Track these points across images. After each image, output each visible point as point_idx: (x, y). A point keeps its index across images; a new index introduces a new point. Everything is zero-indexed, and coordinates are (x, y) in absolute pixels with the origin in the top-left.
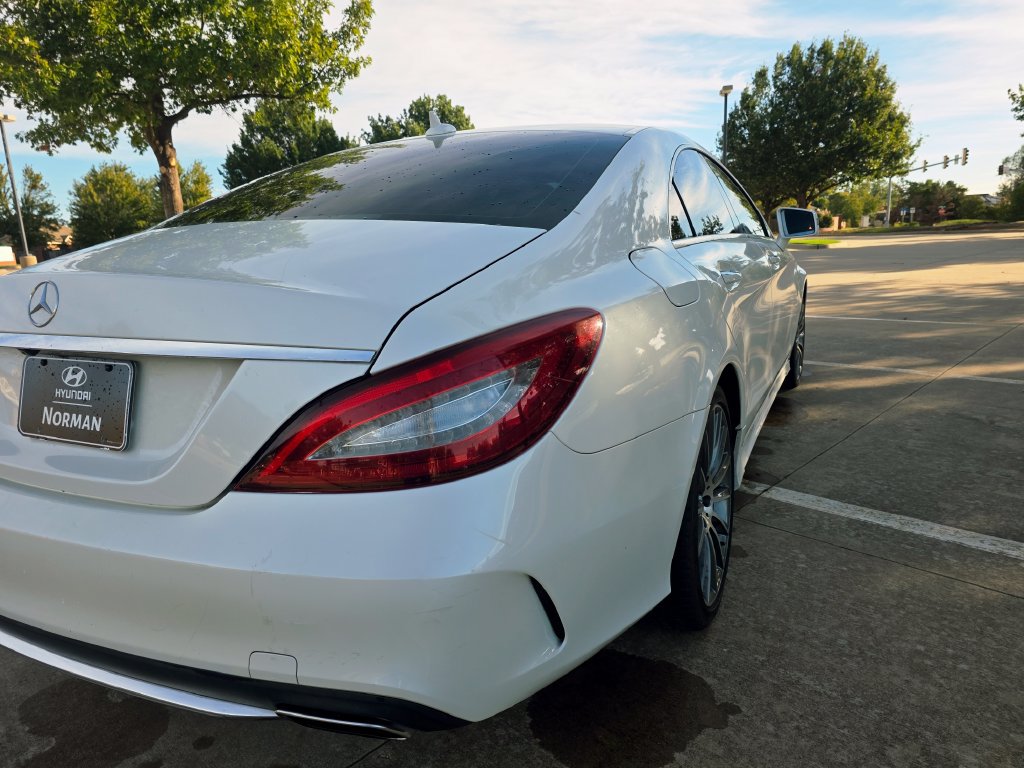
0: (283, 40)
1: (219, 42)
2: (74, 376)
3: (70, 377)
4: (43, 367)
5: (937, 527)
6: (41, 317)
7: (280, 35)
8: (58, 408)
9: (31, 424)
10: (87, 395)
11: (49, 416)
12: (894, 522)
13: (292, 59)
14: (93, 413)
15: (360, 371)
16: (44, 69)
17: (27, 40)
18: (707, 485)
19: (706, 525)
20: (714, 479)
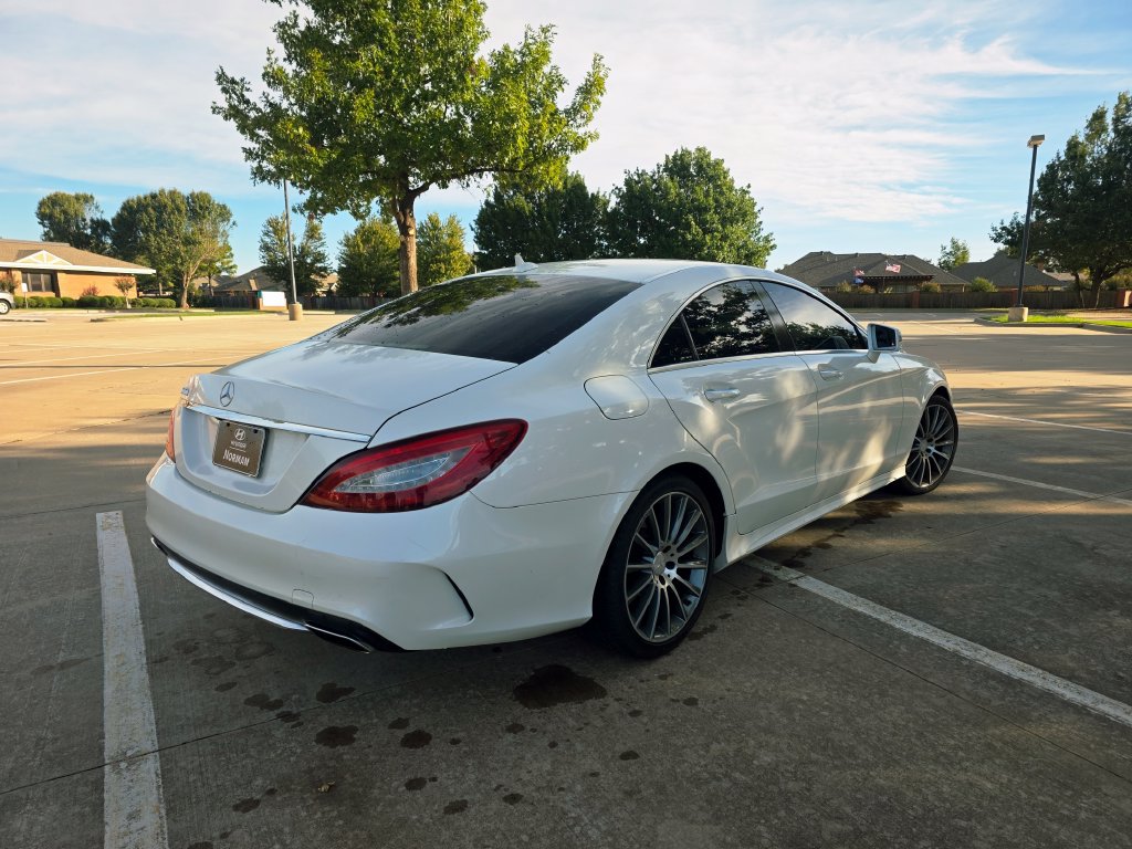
0: (513, 122)
1: (458, 123)
2: (240, 434)
3: (238, 434)
4: (227, 428)
5: (920, 624)
6: (226, 401)
7: (510, 118)
8: (233, 451)
9: (218, 459)
10: (244, 445)
11: (227, 455)
13: (520, 139)
14: (246, 455)
15: (362, 446)
16: (312, 154)
17: (301, 130)
18: (670, 552)
19: (663, 583)
20: (679, 550)
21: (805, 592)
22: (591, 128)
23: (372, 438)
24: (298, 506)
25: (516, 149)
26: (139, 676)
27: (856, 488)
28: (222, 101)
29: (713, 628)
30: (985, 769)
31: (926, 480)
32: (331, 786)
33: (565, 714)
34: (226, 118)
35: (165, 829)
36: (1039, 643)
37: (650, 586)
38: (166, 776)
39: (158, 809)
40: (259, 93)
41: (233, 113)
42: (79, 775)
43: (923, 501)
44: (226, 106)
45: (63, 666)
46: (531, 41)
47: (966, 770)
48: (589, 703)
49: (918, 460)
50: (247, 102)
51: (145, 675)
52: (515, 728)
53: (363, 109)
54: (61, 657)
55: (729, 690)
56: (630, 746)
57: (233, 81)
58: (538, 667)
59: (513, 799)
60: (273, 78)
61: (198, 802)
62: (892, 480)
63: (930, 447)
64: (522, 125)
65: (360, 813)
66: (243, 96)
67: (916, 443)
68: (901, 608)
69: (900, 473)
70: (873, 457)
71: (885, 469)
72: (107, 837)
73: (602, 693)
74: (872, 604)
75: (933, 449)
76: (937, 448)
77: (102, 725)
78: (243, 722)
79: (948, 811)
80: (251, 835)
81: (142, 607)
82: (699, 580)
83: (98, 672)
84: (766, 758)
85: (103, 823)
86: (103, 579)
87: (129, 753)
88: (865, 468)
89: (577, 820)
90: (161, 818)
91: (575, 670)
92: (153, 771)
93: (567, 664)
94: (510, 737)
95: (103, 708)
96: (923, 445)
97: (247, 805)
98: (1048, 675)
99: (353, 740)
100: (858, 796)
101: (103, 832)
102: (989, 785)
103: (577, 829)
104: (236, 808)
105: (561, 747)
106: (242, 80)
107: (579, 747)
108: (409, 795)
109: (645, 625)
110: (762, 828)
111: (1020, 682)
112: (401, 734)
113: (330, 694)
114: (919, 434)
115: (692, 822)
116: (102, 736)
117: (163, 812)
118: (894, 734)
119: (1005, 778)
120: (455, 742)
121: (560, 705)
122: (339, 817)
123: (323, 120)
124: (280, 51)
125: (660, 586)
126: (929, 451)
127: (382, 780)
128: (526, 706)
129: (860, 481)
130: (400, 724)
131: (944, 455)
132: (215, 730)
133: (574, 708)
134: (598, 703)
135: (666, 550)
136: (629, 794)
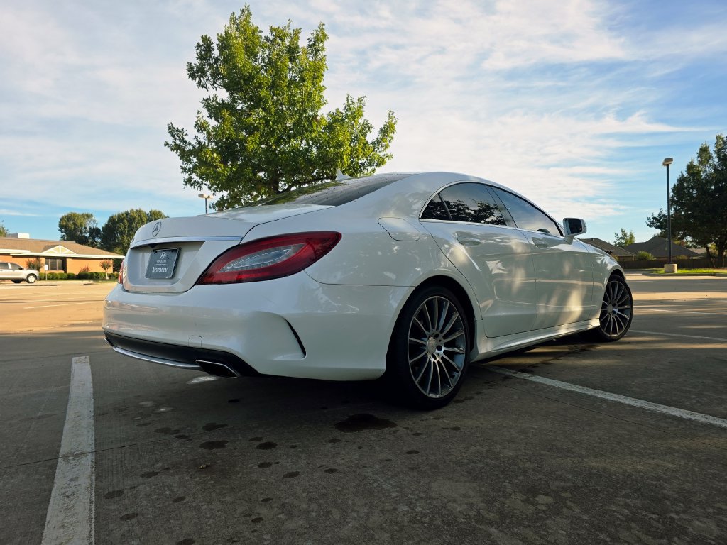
0: (341, 147)
1: (308, 150)
3: (162, 256)
6: (155, 233)
7: (340, 145)
8: (158, 267)
9: (149, 274)
10: (165, 261)
12: (590, 392)
13: (345, 157)
14: (166, 267)
15: (237, 243)
16: (221, 168)
17: (215, 155)
18: (438, 339)
19: (435, 359)
20: (445, 337)
21: (534, 383)
22: (388, 152)
23: (243, 238)
24: (195, 286)
25: (343, 164)
26: (87, 420)
27: (564, 326)
28: (170, 140)
29: (471, 398)
30: (667, 458)
31: (615, 332)
32: (207, 466)
33: (370, 435)
34: (172, 149)
35: (94, 486)
36: (700, 403)
37: (425, 358)
38: (97, 463)
39: (90, 477)
40: (193, 136)
41: (176, 148)
42: (41, 463)
43: (613, 344)
44: (173, 144)
45: (39, 418)
46: (350, 103)
47: (653, 458)
48: (386, 430)
49: (608, 316)
50: (185, 142)
51: (92, 421)
52: (334, 441)
53: (253, 143)
54: (39, 414)
55: (482, 424)
56: (413, 448)
57: (178, 130)
58: (351, 414)
59: (332, 471)
60: (201, 127)
61: (117, 473)
62: (590, 327)
63: (615, 310)
64: (346, 149)
65: (226, 478)
66: (183, 138)
67: (604, 306)
68: (603, 389)
69: (595, 323)
70: (575, 306)
71: (585, 317)
72: (54, 489)
73: (395, 425)
74: (581, 387)
75: (616, 310)
76: (619, 310)
77: (60, 442)
78: (153, 439)
79: (642, 477)
80: (151, 488)
81: (94, 393)
82: (459, 362)
83: (62, 420)
84: (509, 453)
85: (53, 482)
86: (72, 383)
87: (75, 453)
88: (570, 313)
89: (376, 481)
90: (91, 480)
91: (376, 416)
92: (90, 460)
93: (371, 414)
94: (331, 445)
95: (62, 434)
96: (610, 308)
97: (149, 475)
98: (708, 416)
99: (225, 446)
100: (576, 470)
101: (52, 487)
102: (671, 466)
103: (375, 485)
104: (142, 476)
105: (365, 448)
106: (183, 129)
107: (378, 448)
108: (260, 470)
109: (423, 383)
110: (507, 485)
111: (689, 420)
112: (257, 443)
113: (210, 427)
114: (605, 299)
115: (456, 481)
116: (60, 446)
117: (93, 478)
118: (600, 443)
119: (682, 462)
120: (293, 447)
121: (365, 431)
122: (212, 479)
123: (229, 149)
124: (205, 113)
125: (432, 360)
126: (614, 312)
127: (243, 463)
128: (343, 431)
129: (568, 322)
130: (257, 439)
131: (626, 316)
132: (134, 443)
133: (376, 432)
134: (392, 429)
135: (436, 337)
136: (413, 469)
